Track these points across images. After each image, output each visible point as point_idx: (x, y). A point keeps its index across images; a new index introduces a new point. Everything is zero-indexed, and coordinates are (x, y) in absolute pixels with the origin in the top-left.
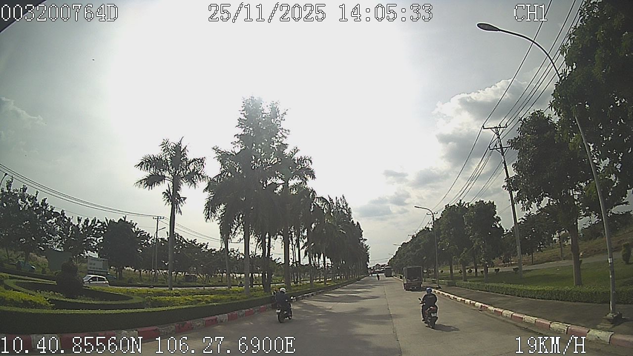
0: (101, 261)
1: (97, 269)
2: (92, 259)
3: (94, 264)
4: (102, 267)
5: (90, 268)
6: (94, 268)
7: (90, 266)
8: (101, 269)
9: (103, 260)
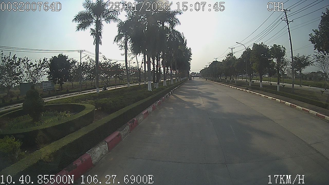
0: (50, 82)
1: (48, 87)
2: (45, 83)
3: (47, 85)
4: (51, 86)
5: (45, 88)
6: (46, 87)
7: (44, 86)
8: (51, 87)
9: (52, 81)
